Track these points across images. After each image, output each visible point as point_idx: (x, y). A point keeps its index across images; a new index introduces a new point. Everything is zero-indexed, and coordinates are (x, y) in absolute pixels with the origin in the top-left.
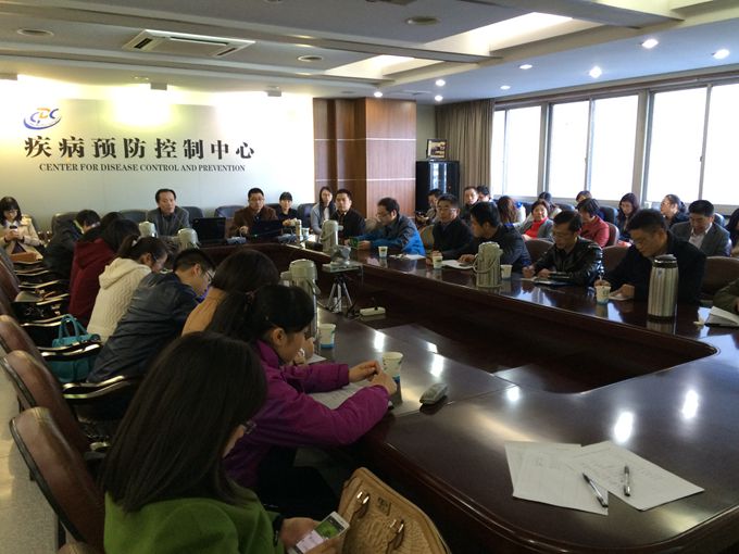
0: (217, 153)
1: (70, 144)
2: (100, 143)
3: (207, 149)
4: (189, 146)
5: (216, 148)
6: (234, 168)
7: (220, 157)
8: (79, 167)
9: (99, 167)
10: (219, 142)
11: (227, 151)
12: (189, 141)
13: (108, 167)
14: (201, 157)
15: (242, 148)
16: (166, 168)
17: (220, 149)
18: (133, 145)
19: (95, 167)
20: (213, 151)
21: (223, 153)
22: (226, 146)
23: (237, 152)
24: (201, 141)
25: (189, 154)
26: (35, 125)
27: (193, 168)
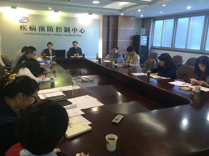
0: (74, 31)
2: (40, 27)
3: (71, 30)
4: (66, 29)
5: (74, 30)
6: (79, 36)
7: (75, 32)
8: (34, 34)
10: (75, 28)
11: (77, 31)
12: (66, 27)
13: (42, 34)
14: (69, 32)
15: (81, 30)
16: (59, 35)
17: (75, 30)
18: (50, 28)
19: (39, 34)
20: (73, 31)
21: (76, 31)
22: (77, 29)
23: (80, 31)
24: (69, 28)
25: (66, 31)
26: (22, 21)
27: (66, 35)
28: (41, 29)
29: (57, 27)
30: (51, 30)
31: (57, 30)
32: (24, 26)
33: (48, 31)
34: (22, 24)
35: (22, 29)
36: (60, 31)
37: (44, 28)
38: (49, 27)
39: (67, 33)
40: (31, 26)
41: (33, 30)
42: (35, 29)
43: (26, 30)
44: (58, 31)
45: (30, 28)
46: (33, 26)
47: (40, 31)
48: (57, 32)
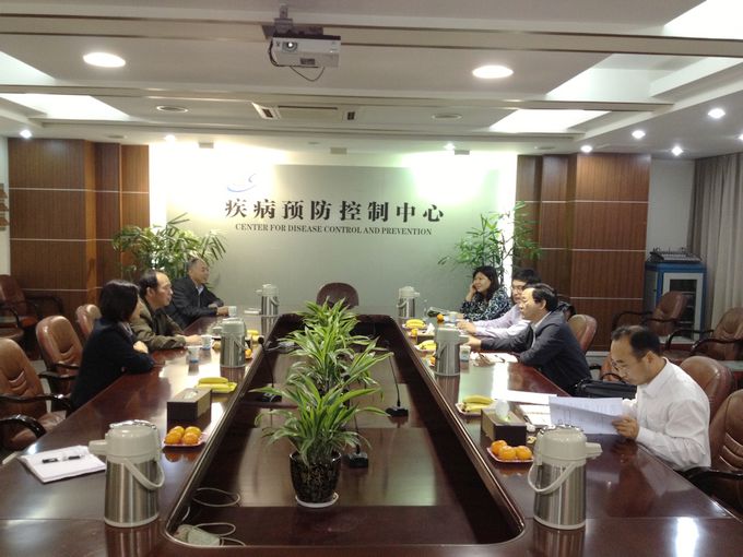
0: (402, 216)
1: (263, 206)
2: (290, 205)
3: (392, 211)
4: (374, 208)
5: (402, 211)
6: (420, 232)
7: (405, 220)
8: (269, 228)
9: (287, 228)
10: (406, 204)
11: (413, 214)
12: (375, 203)
13: (294, 228)
14: (385, 219)
15: (430, 210)
16: (349, 230)
17: (406, 211)
18: (319, 208)
19: (283, 228)
20: (398, 214)
21: (409, 216)
22: (413, 209)
23: (425, 215)
24: (387, 204)
25: (373, 216)
26: (235, 188)
27: (376, 231)
28: (290, 211)
29: (344, 203)
30: (325, 215)
31: (343, 212)
32: (239, 204)
33: (313, 218)
34: (233, 197)
35: (233, 212)
36: (353, 218)
37: (301, 207)
38: (318, 203)
39: (379, 222)
40: (259, 203)
41: (267, 215)
42: (273, 210)
43: (244, 216)
44: (348, 216)
45: (258, 208)
46: (267, 201)
47: (286, 217)
48: (343, 218)
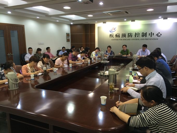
0: (150, 36)
2: (123, 34)
3: (148, 34)
4: (143, 34)
5: (150, 34)
6: (155, 39)
8: (118, 40)
10: (151, 33)
11: (153, 35)
12: (143, 33)
13: (124, 40)
14: (146, 37)
15: (158, 34)
16: (137, 39)
18: (130, 35)
19: (121, 40)
21: (152, 35)
22: (153, 34)
23: (156, 35)
24: (146, 33)
26: (111, 31)
27: (143, 39)
28: (123, 36)
29: (136, 33)
30: (131, 36)
31: (135, 35)
32: (112, 35)
33: (128, 37)
34: (111, 33)
35: (111, 37)
36: (138, 36)
37: (126, 35)
38: (129, 33)
39: (144, 37)
40: (116, 34)
41: (118, 37)
42: (119, 36)
43: (113, 37)
44: (137, 36)
45: (116, 35)
46: (118, 34)
47: (122, 37)
48: (135, 37)
